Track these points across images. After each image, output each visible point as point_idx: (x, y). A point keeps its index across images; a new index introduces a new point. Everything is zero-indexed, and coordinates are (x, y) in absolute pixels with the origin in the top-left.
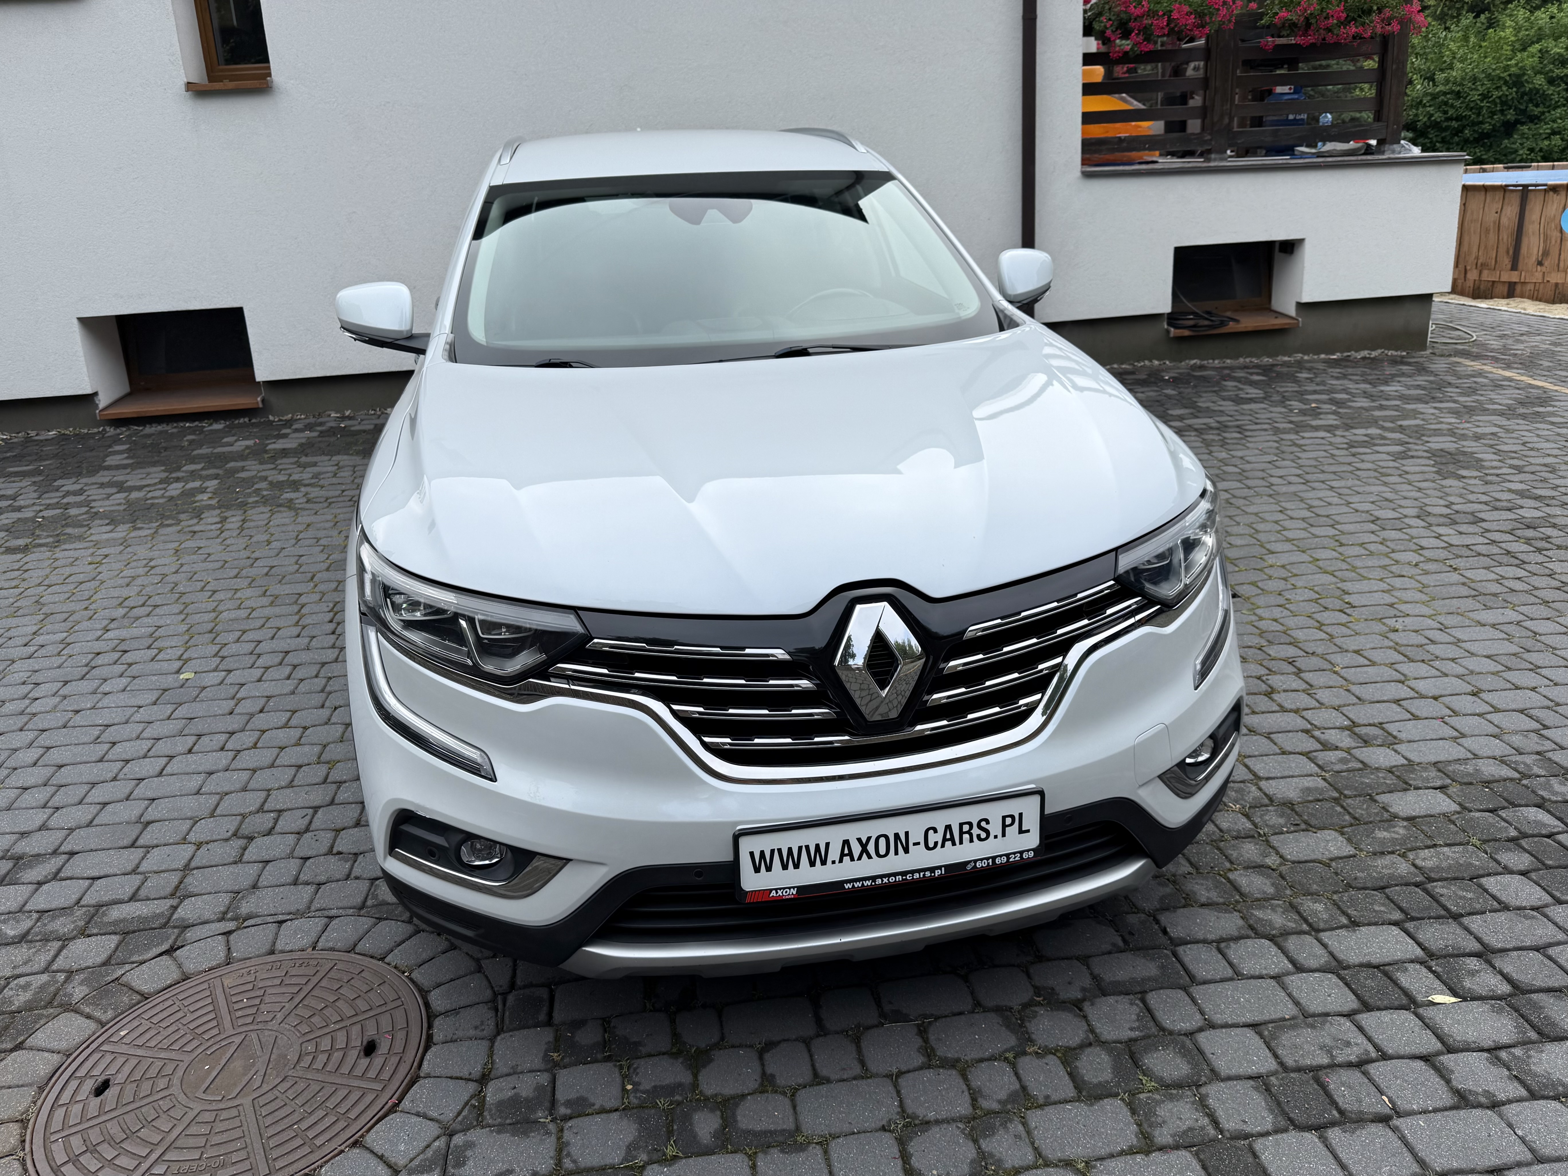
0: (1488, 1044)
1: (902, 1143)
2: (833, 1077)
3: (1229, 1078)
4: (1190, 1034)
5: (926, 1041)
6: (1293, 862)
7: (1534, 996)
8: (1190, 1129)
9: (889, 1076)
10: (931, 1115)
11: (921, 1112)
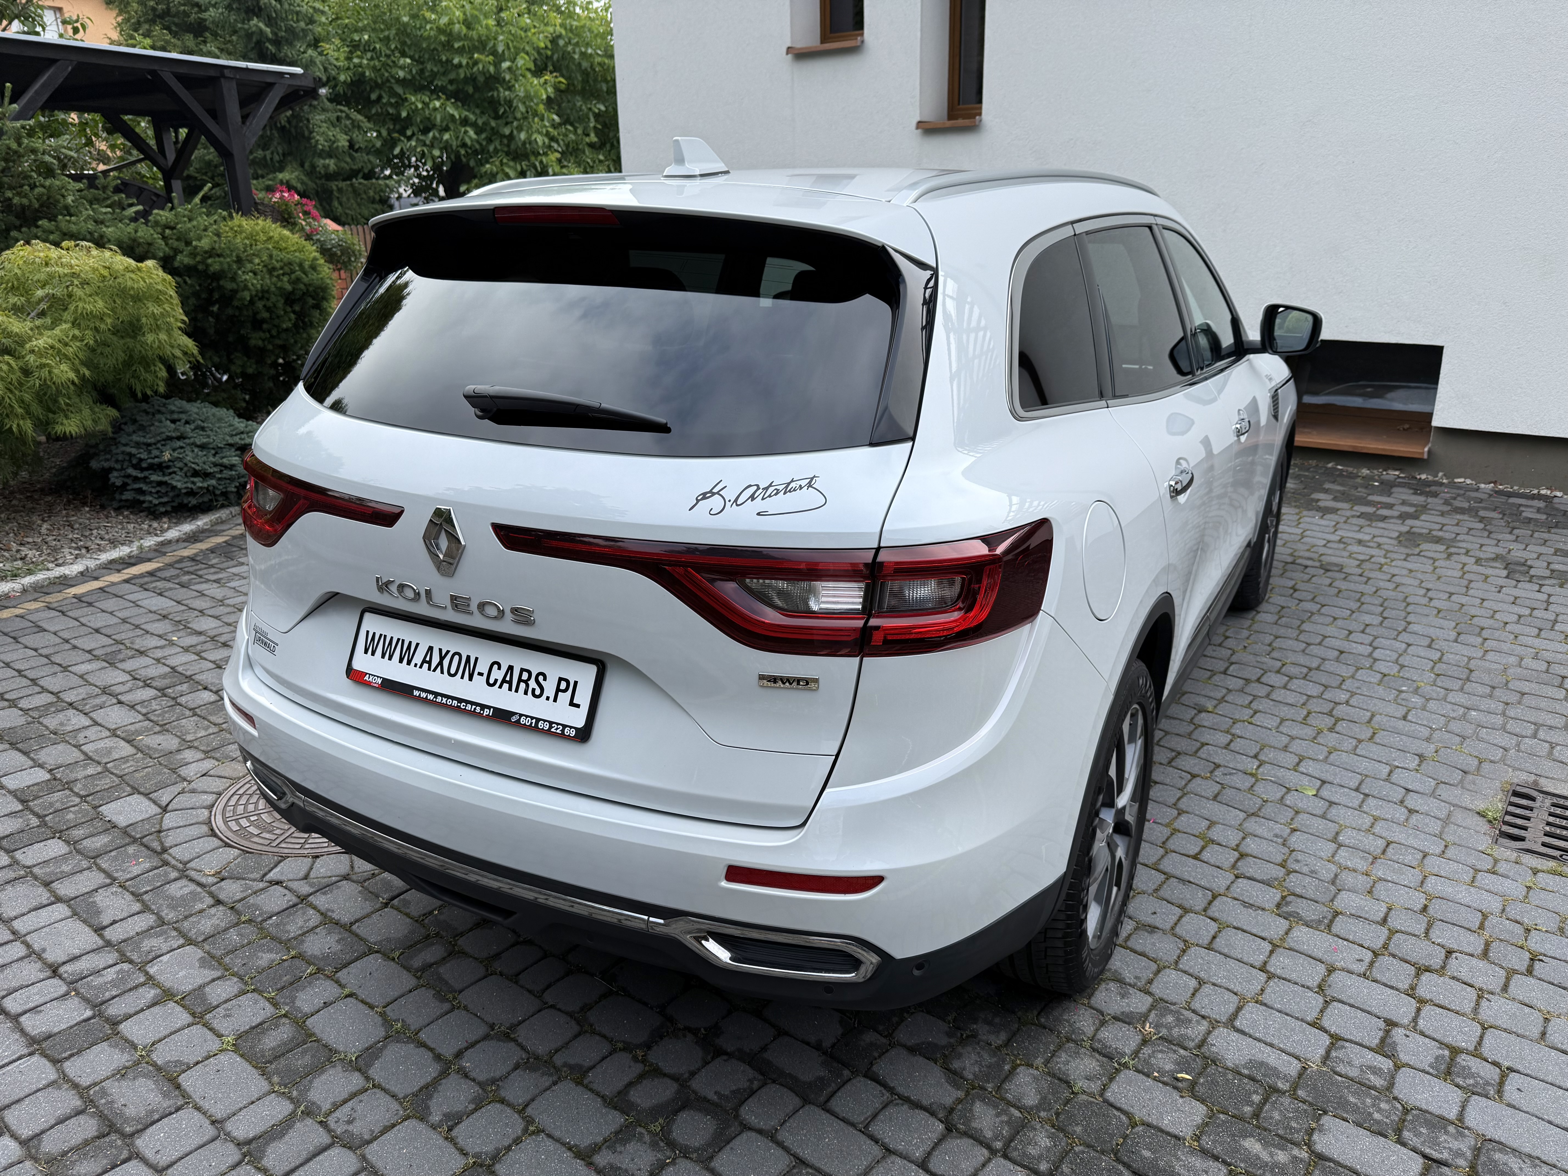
6: (1106, 1101)
8: (626, 1170)
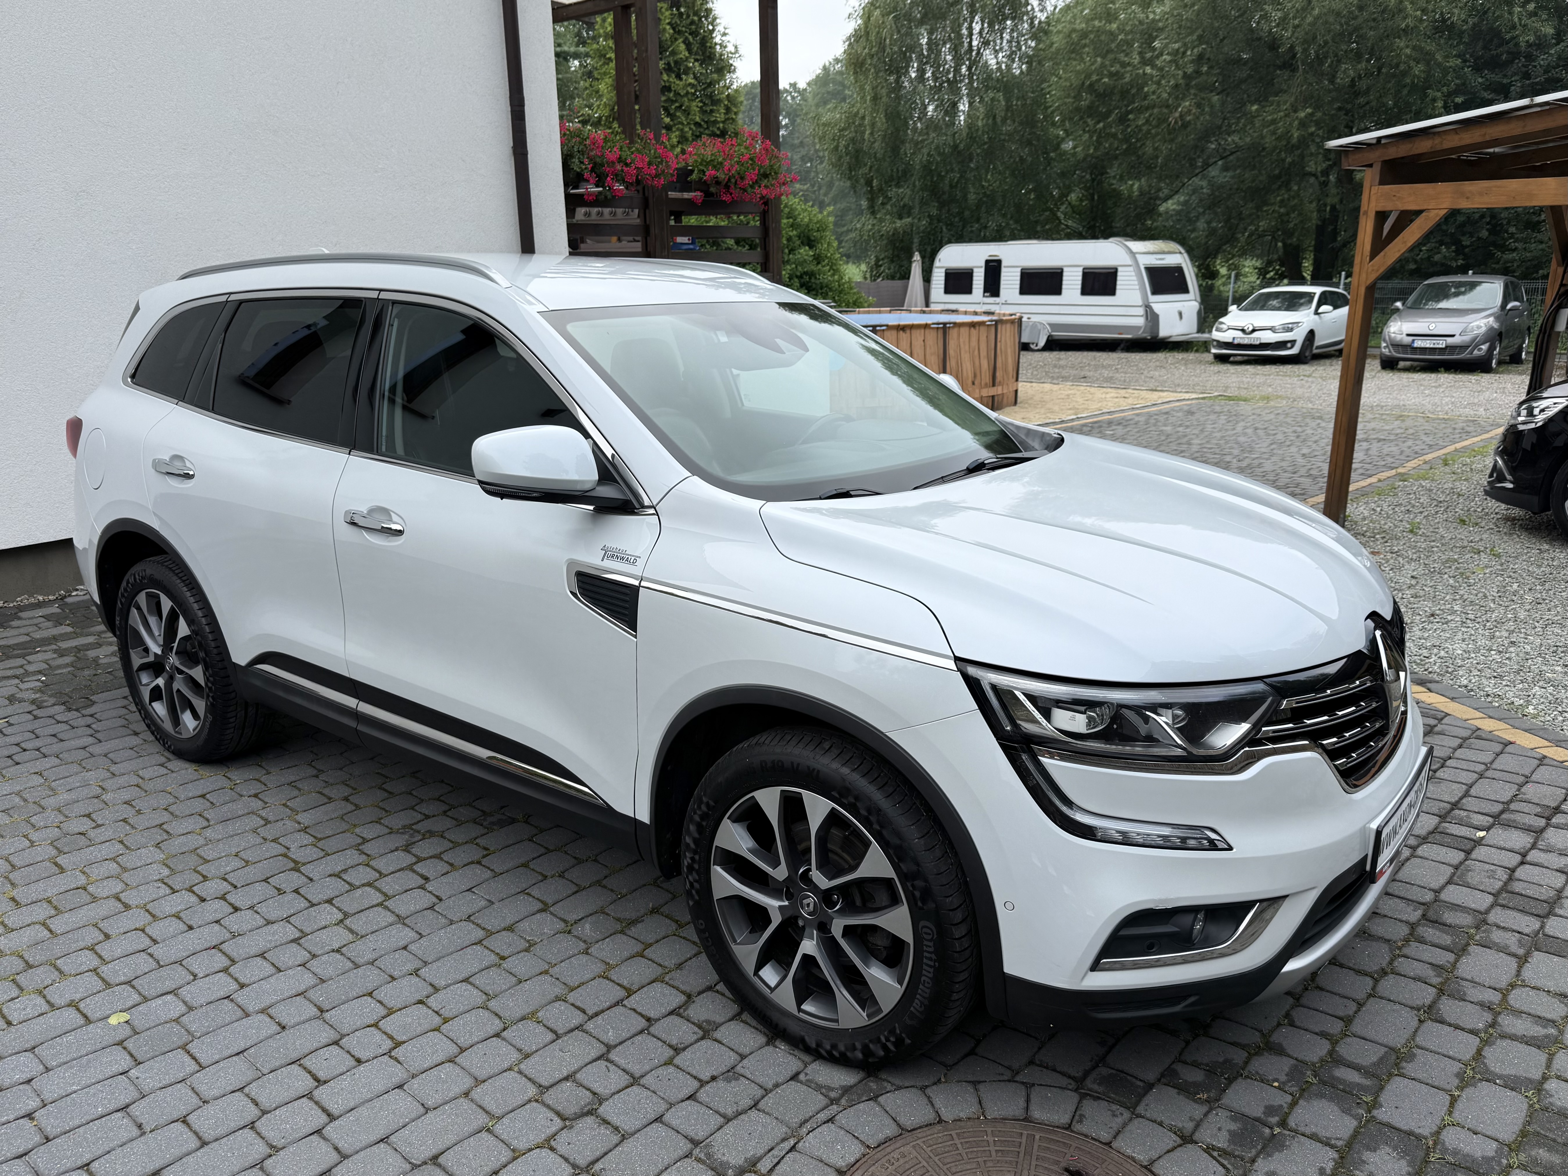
0: (1529, 846)
1: (1442, 1022)
2: (1351, 1013)
3: (1487, 911)
4: (1436, 901)
5: (1350, 969)
7: (1504, 816)
8: (1520, 941)
9: (1370, 996)
10: (1428, 1002)
11: (1419, 1003)
